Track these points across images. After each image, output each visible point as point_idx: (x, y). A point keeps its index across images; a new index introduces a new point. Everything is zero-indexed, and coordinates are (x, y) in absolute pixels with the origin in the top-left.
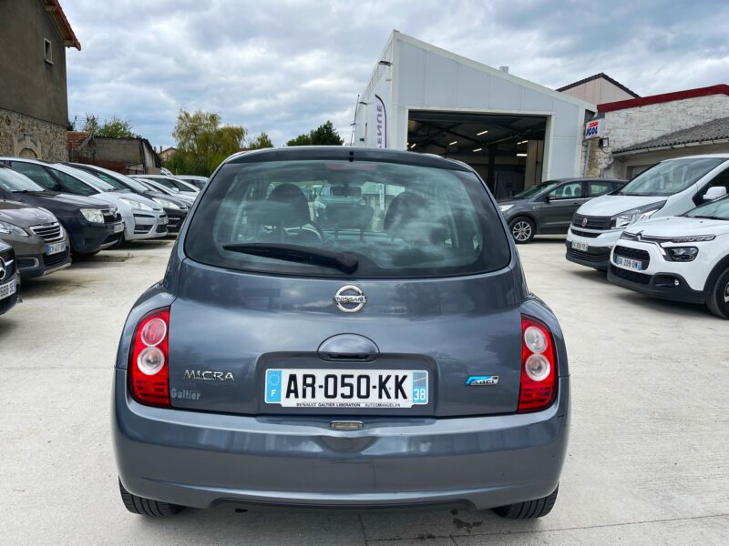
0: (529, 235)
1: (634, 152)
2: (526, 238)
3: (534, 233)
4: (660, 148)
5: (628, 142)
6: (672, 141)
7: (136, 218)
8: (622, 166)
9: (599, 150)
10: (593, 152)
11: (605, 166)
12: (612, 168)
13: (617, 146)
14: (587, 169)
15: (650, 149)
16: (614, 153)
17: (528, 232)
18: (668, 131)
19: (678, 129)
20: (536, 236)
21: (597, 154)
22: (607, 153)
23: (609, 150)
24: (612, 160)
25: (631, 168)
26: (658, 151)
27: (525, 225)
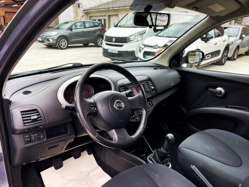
0: (66, 45)
1: (93, 11)
2: (65, 47)
3: (68, 44)
4: (103, 10)
5: (88, 7)
6: (107, 7)
8: (87, 16)
9: (78, 9)
10: (76, 10)
11: (82, 16)
12: (84, 16)
13: (85, 8)
14: (75, 17)
15: (99, 10)
16: (84, 10)
17: (66, 44)
21: (78, 10)
22: (81, 10)
23: (82, 9)
24: (84, 13)
25: (90, 17)
27: (64, 41)
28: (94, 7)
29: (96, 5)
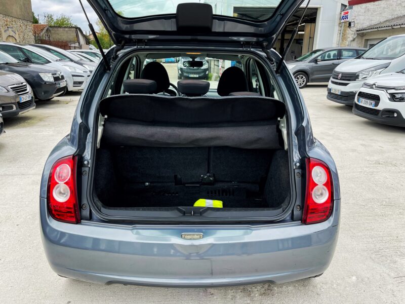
0: (304, 83)
1: (369, 31)
2: (302, 85)
3: (308, 81)
4: (385, 28)
5: (366, 24)
6: (392, 24)
7: (74, 77)
8: (362, 39)
9: (348, 29)
10: (345, 30)
11: (352, 39)
12: (356, 40)
13: (359, 27)
14: (341, 41)
15: (379, 29)
16: (357, 31)
17: (304, 81)
18: (390, 17)
19: (396, 16)
20: (308, 84)
21: (347, 31)
22: (353, 31)
23: (355, 29)
24: (356, 35)
25: (367, 40)
26: (384, 30)
27: (302, 77)
28: (378, 24)
29: (382, 20)
